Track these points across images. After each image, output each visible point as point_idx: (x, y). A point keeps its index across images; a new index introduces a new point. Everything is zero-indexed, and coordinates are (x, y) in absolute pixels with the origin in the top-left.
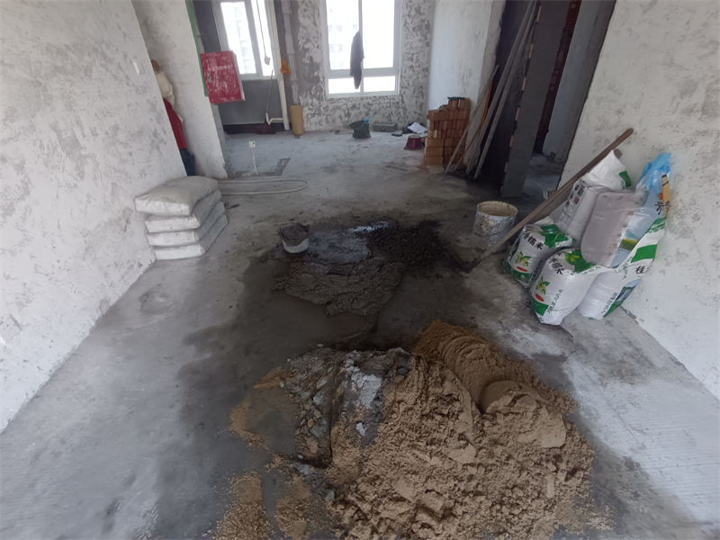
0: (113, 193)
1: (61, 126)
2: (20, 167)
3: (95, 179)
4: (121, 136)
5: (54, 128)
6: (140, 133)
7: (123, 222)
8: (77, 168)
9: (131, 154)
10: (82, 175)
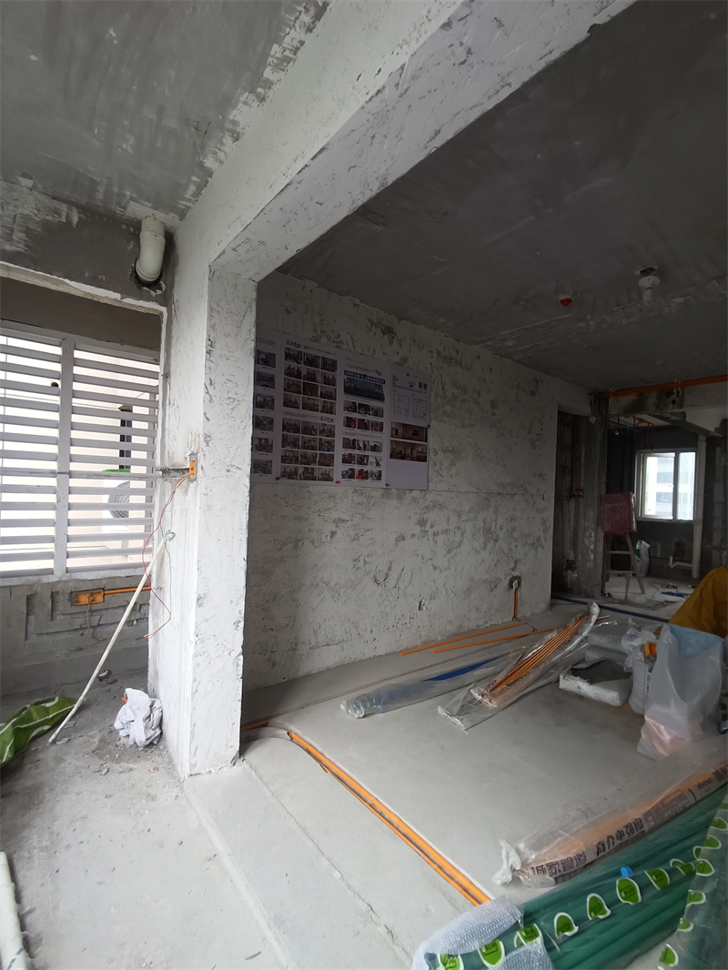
0: (495, 565)
1: (488, 520)
2: (463, 534)
3: (490, 553)
4: (515, 535)
5: (484, 521)
6: (528, 536)
7: (493, 585)
8: (484, 543)
9: (516, 546)
10: (485, 548)
